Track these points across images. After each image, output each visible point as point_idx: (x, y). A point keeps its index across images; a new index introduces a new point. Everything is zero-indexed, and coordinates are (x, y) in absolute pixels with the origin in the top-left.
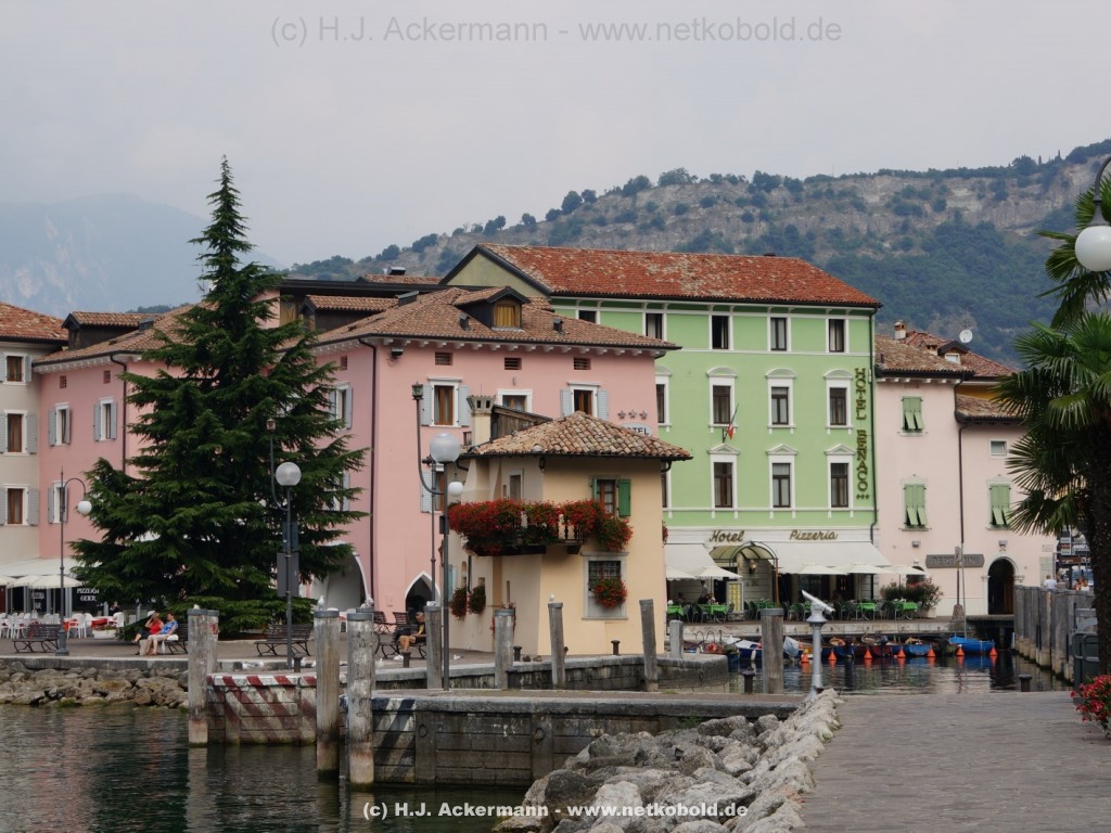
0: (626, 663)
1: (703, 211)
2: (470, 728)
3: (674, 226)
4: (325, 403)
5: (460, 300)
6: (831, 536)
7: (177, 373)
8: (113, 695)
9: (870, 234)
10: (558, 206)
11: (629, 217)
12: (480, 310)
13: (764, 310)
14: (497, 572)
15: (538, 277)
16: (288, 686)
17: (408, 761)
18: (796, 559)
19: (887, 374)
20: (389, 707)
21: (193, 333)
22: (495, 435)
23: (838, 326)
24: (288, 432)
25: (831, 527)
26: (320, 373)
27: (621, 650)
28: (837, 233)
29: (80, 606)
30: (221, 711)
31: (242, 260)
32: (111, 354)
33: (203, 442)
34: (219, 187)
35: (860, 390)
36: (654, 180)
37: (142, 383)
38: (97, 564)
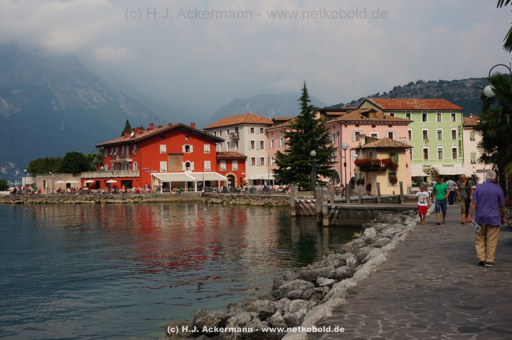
0: (396, 197)
1: (427, 89)
2: (351, 212)
3: (420, 93)
4: (328, 137)
5: (361, 112)
6: (453, 166)
7: (294, 131)
8: (279, 204)
9: (468, 93)
10: (392, 90)
11: (409, 92)
12: (366, 114)
13: (435, 112)
14: (367, 175)
15: (380, 106)
16: (314, 202)
17: (337, 220)
18: (443, 171)
19: (466, 127)
20: (332, 208)
21: (298, 121)
22: (366, 143)
23: (453, 115)
24: (319, 143)
25: (453, 164)
26: (327, 130)
27: (395, 193)
28: (459, 94)
29: (276, 184)
30: (299, 208)
31: (309, 104)
32: (282, 127)
33: (300, 146)
34: (303, 88)
35: (459, 130)
36: (415, 83)
37: (288, 133)
38: (278, 174)
